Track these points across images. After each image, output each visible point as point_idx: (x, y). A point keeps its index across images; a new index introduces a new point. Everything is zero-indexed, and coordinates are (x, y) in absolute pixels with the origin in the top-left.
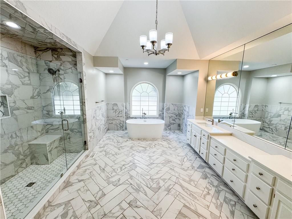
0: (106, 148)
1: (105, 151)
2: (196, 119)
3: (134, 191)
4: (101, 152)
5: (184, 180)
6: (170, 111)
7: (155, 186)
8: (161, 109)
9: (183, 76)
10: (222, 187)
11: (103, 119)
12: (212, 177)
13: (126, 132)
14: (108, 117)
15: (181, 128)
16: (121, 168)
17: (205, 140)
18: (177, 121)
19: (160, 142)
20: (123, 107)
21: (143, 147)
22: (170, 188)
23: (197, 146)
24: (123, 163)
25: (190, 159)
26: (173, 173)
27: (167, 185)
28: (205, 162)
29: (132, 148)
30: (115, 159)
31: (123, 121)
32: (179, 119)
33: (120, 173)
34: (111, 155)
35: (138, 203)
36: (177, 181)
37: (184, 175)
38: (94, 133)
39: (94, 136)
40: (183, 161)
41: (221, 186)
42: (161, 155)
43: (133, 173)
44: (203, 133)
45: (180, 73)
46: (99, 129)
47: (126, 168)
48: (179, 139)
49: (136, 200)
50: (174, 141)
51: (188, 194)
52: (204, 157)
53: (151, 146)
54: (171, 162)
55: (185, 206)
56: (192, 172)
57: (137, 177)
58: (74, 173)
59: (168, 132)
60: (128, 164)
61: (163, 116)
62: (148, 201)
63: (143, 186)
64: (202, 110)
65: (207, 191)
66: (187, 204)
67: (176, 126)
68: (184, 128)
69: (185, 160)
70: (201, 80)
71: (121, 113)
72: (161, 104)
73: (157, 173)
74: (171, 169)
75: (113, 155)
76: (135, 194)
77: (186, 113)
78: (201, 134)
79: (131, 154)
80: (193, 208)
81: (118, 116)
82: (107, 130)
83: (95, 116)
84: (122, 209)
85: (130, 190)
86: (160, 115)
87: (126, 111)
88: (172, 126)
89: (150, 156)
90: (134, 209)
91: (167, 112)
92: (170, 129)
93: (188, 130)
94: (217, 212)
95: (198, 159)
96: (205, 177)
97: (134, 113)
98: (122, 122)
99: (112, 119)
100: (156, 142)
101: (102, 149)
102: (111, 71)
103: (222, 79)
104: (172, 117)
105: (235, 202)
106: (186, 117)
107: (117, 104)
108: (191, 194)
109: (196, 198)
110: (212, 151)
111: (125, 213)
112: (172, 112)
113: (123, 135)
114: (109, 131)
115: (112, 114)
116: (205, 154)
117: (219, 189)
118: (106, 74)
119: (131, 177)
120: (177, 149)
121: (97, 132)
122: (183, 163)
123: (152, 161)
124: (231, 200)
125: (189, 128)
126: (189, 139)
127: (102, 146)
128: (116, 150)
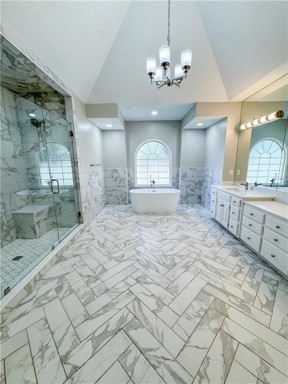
0: (104, 223)
1: (104, 226)
2: (223, 185)
3: (142, 267)
4: (98, 227)
5: (207, 257)
6: (187, 179)
7: (169, 262)
8: (176, 176)
9: (205, 130)
10: (259, 265)
11: (101, 189)
12: (245, 254)
13: (130, 206)
14: (106, 188)
15: (203, 200)
16: (125, 244)
17: (235, 208)
18: (197, 191)
19: (174, 217)
20: (125, 173)
21: (153, 222)
22: (189, 265)
23: (224, 219)
24: (127, 238)
25: (215, 234)
26: (193, 250)
27: (184, 262)
28: (236, 238)
29: (137, 222)
30: (117, 234)
31: (126, 193)
32: (200, 188)
33: (124, 249)
34: (111, 230)
35: (148, 279)
36: (198, 258)
37: (206, 251)
38: (89, 203)
39: (89, 208)
40: (206, 237)
41: (257, 264)
42: (176, 231)
43: (139, 248)
44: (234, 199)
45: (200, 125)
46: (95, 200)
47: (131, 243)
48: (200, 214)
49: (145, 276)
50: (194, 216)
51: (212, 271)
52: (234, 232)
53: (163, 221)
54: (190, 238)
55: (209, 284)
56: (218, 249)
57: (146, 253)
58: (67, 247)
59: (185, 206)
60: (134, 239)
61: (178, 186)
62: (161, 278)
63: (154, 262)
64: (232, 172)
65: (239, 269)
66: (212, 283)
67: (195, 198)
68: (206, 200)
69: (208, 236)
70: (230, 132)
71: (122, 181)
72: (175, 169)
73: (171, 249)
74: (190, 245)
75: (114, 230)
76: (144, 270)
77: (209, 179)
78: (230, 202)
79: (137, 229)
80: (220, 287)
81: (119, 186)
82: (106, 204)
83: (91, 183)
84: (127, 284)
85: (137, 265)
86: (173, 184)
87: (130, 179)
88: (189, 198)
89: (161, 232)
90: (143, 285)
91: (183, 180)
92: (187, 203)
93: (212, 200)
94: (252, 292)
95: (226, 235)
96: (236, 254)
97: (139, 182)
98: (124, 194)
99: (111, 190)
100: (168, 217)
101: (100, 224)
102: (109, 126)
103: (261, 124)
104: (190, 186)
105: (278, 282)
106: (209, 184)
107: (117, 170)
108: (217, 272)
109: (224, 276)
110: (246, 221)
111: (131, 289)
112: (190, 180)
113: (127, 209)
114: (107, 205)
115: (112, 184)
116: (235, 228)
117: (255, 267)
118: (103, 131)
119: (138, 253)
120: (197, 225)
121: (93, 203)
122: (206, 239)
123: (164, 237)
124: (271, 279)
125: (213, 197)
126: (214, 212)
127: (100, 220)
128: (118, 225)
